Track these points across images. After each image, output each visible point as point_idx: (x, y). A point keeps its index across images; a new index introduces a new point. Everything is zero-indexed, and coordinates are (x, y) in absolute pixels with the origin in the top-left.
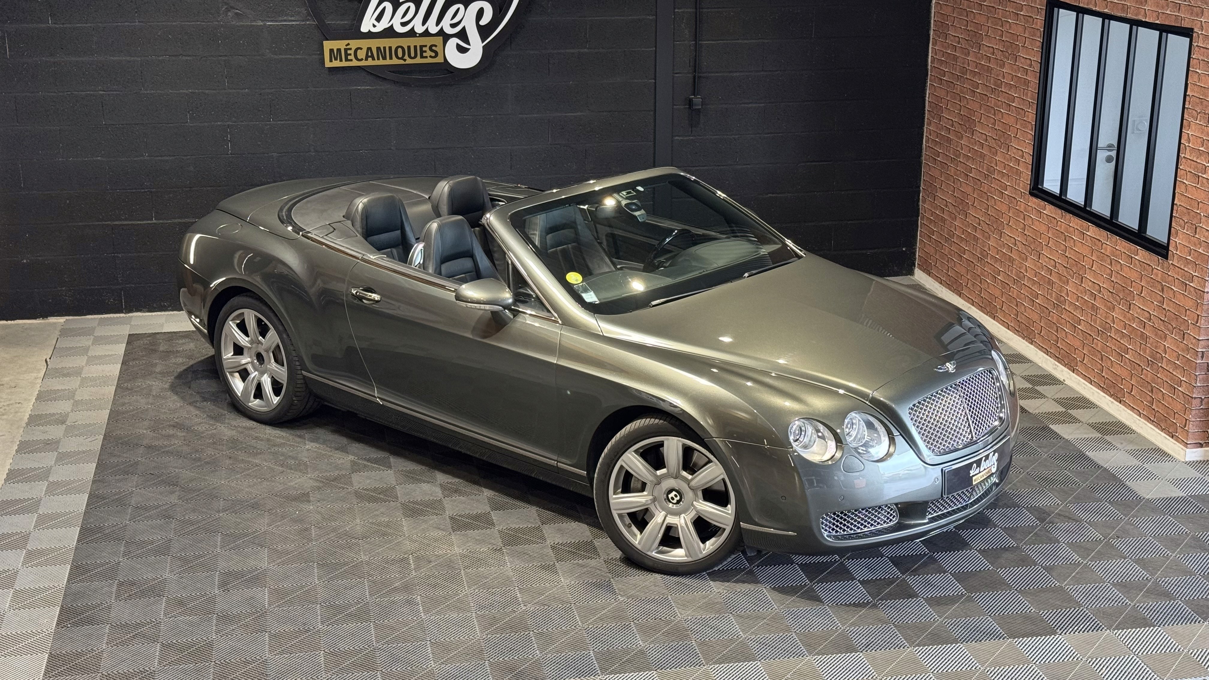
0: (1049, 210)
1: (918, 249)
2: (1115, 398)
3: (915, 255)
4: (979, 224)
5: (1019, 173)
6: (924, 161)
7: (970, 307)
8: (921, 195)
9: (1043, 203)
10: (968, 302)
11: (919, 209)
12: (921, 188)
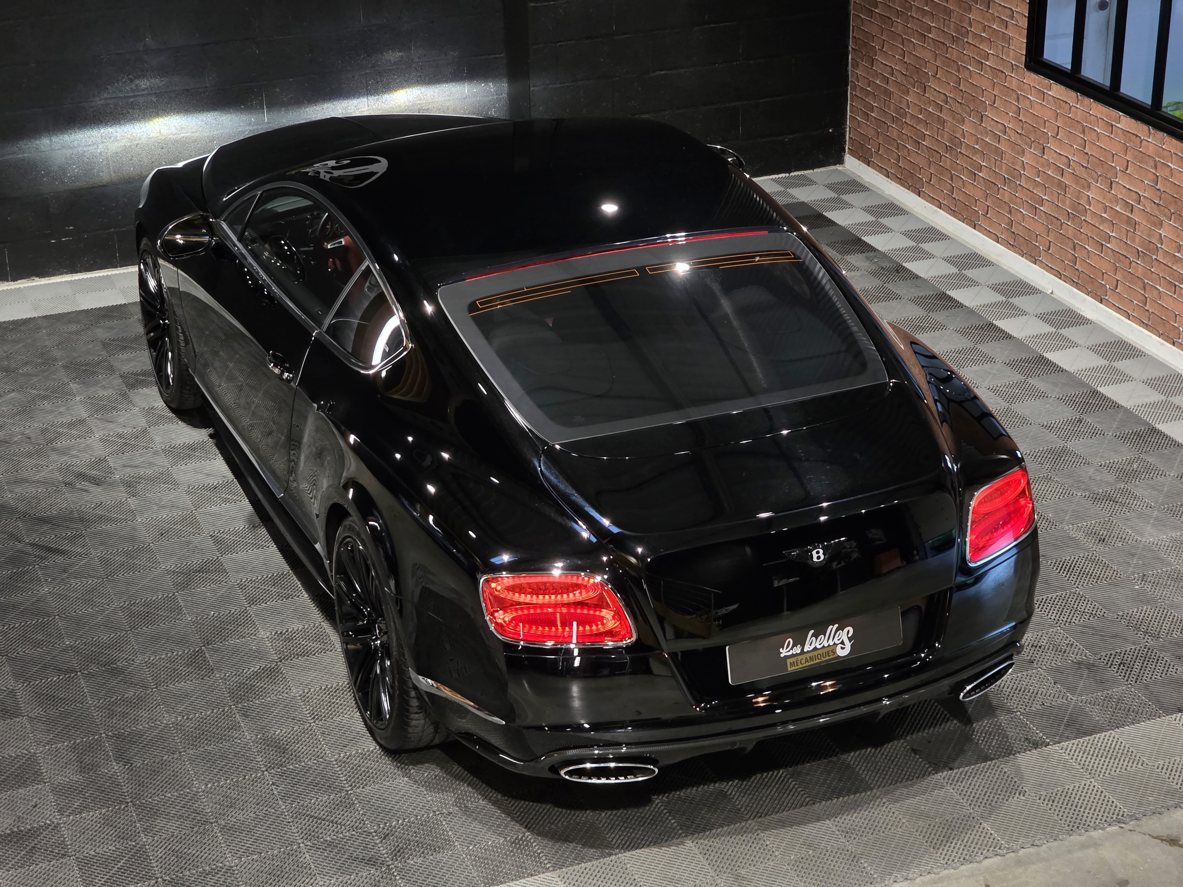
0: (1057, 90)
1: (848, 129)
2: (1166, 338)
3: (845, 136)
4: (946, 102)
5: (1008, 39)
6: (852, 12)
7: (935, 211)
8: (850, 57)
9: (1047, 81)
10: (933, 204)
11: (848, 75)
12: (850, 48)
